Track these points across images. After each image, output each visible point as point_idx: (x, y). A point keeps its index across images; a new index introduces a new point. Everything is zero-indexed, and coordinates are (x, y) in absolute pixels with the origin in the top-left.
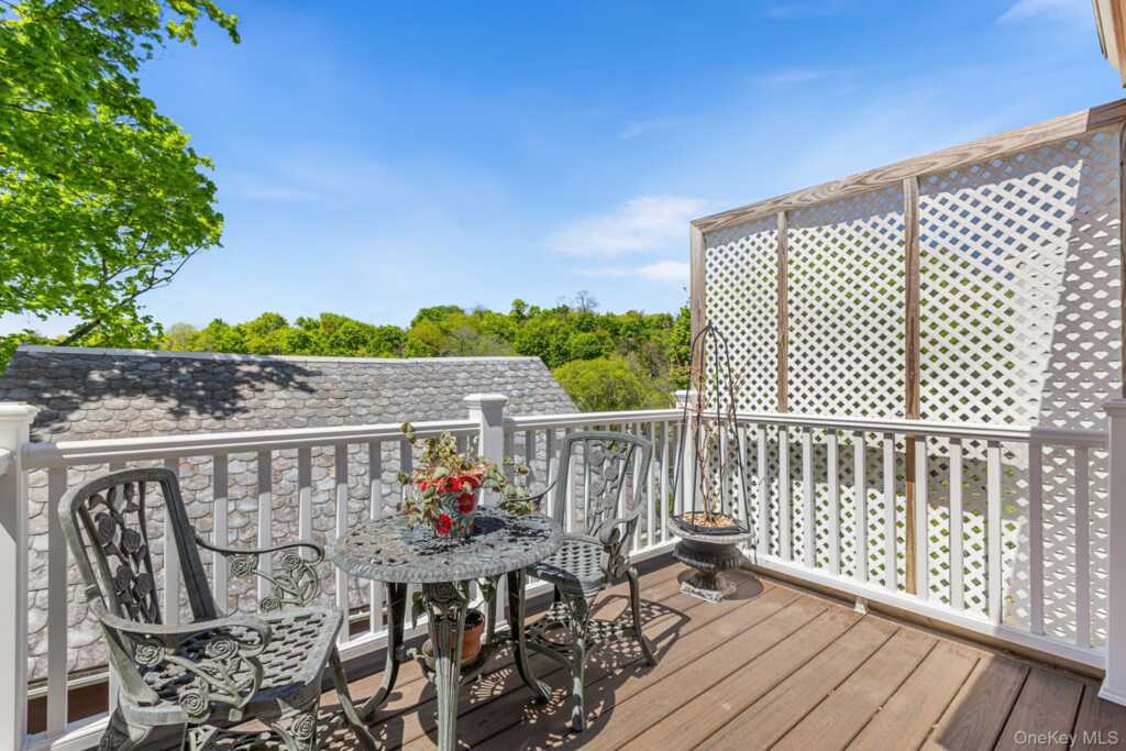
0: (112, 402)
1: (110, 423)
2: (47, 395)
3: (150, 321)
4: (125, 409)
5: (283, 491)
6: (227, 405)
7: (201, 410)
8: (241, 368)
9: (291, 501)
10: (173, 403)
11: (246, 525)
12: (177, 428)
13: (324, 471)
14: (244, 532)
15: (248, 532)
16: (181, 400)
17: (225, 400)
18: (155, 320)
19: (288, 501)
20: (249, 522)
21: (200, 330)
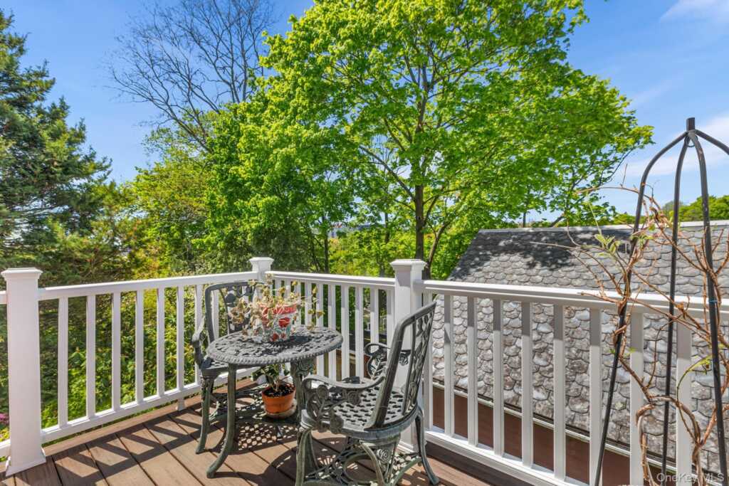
0: (504, 257)
1: (498, 268)
2: (481, 253)
3: (608, 206)
4: (506, 261)
5: (570, 325)
6: (560, 261)
7: (544, 264)
8: (579, 236)
9: (573, 333)
10: (530, 259)
11: (538, 340)
12: (526, 274)
13: (609, 317)
14: (535, 344)
15: (537, 345)
16: (535, 257)
17: (560, 258)
18: (610, 205)
19: (571, 333)
20: (540, 340)
21: (689, 205)
